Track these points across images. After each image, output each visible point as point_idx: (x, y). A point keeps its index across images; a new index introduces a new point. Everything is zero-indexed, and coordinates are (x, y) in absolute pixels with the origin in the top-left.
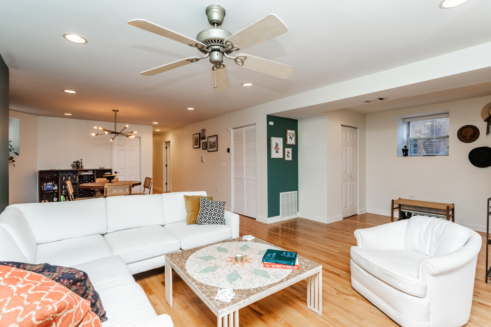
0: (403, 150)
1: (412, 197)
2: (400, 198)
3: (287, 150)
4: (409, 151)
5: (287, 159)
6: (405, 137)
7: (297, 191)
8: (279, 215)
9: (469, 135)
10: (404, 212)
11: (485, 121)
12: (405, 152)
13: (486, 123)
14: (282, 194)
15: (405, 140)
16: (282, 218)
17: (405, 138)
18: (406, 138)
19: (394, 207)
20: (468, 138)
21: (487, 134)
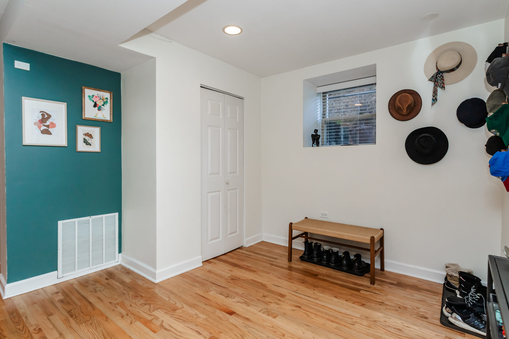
0: (312, 135)
1: (324, 216)
2: (306, 218)
3: (81, 130)
4: (321, 138)
5: (81, 147)
6: (319, 115)
7: (117, 214)
8: (56, 269)
9: (405, 107)
10: (312, 243)
11: (430, 80)
12: (315, 139)
13: (432, 84)
14: (63, 224)
15: (319, 122)
16: (64, 275)
17: (319, 118)
18: (321, 118)
19: (293, 236)
20: (405, 112)
21: (433, 104)
